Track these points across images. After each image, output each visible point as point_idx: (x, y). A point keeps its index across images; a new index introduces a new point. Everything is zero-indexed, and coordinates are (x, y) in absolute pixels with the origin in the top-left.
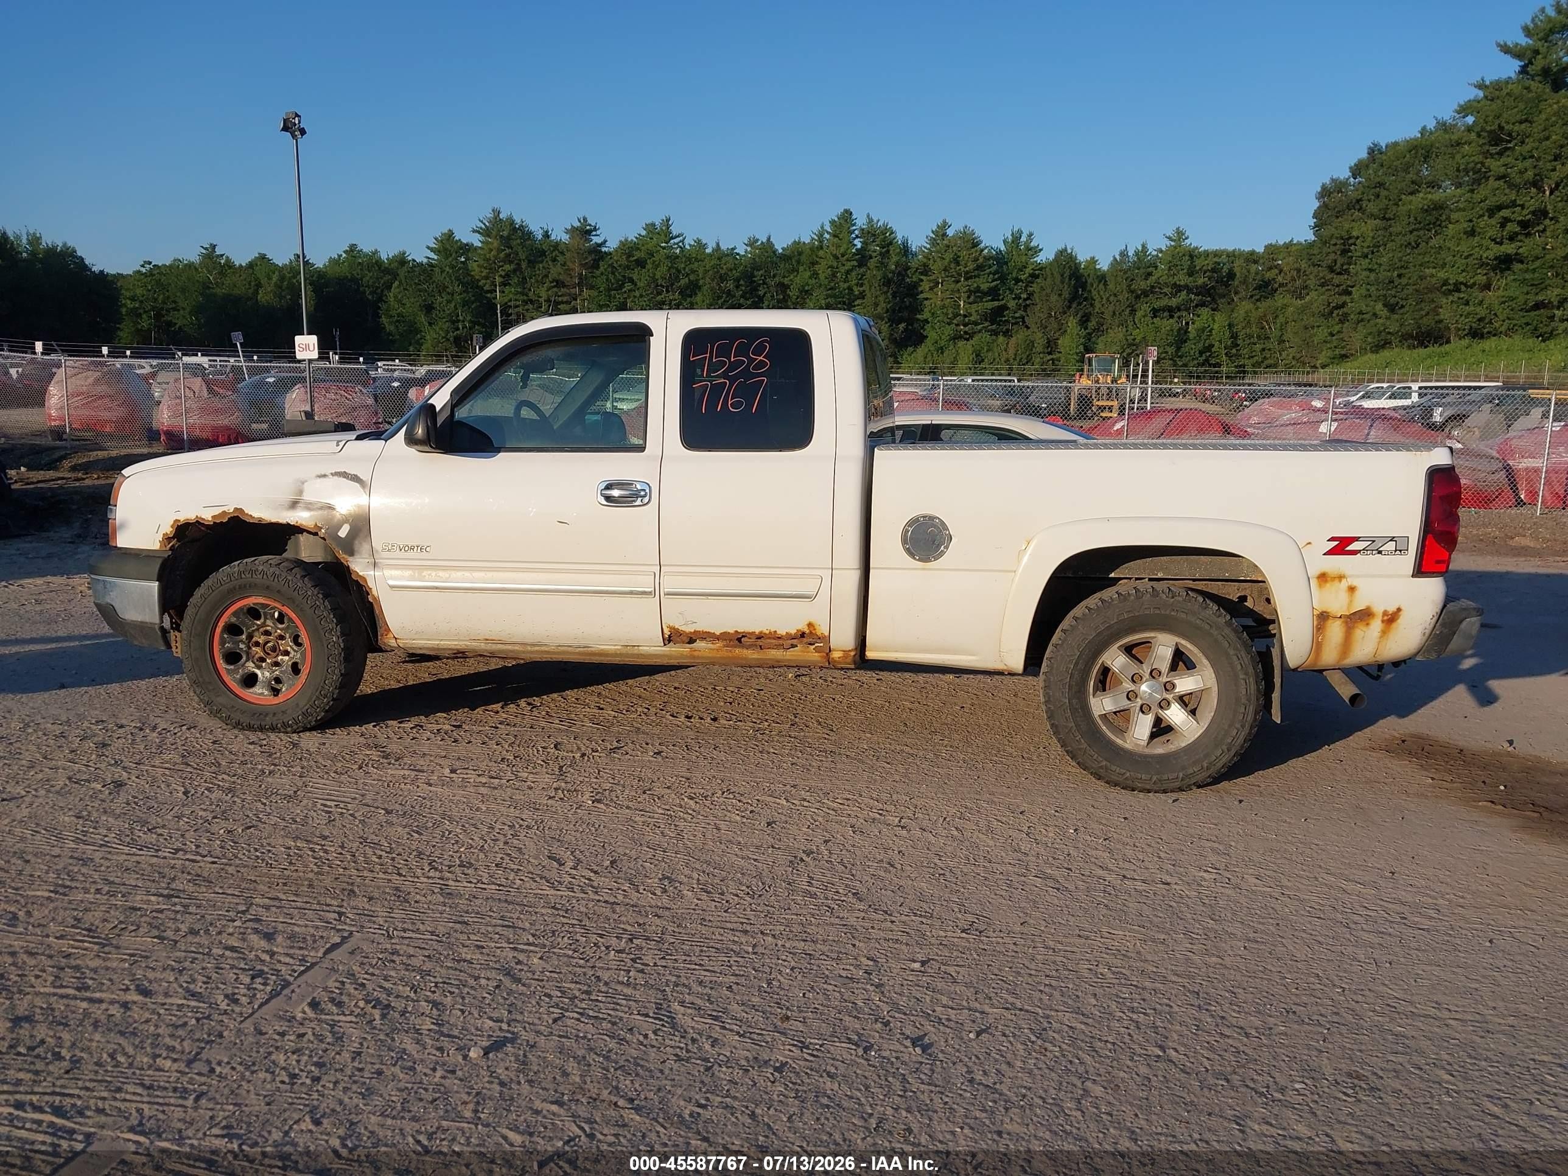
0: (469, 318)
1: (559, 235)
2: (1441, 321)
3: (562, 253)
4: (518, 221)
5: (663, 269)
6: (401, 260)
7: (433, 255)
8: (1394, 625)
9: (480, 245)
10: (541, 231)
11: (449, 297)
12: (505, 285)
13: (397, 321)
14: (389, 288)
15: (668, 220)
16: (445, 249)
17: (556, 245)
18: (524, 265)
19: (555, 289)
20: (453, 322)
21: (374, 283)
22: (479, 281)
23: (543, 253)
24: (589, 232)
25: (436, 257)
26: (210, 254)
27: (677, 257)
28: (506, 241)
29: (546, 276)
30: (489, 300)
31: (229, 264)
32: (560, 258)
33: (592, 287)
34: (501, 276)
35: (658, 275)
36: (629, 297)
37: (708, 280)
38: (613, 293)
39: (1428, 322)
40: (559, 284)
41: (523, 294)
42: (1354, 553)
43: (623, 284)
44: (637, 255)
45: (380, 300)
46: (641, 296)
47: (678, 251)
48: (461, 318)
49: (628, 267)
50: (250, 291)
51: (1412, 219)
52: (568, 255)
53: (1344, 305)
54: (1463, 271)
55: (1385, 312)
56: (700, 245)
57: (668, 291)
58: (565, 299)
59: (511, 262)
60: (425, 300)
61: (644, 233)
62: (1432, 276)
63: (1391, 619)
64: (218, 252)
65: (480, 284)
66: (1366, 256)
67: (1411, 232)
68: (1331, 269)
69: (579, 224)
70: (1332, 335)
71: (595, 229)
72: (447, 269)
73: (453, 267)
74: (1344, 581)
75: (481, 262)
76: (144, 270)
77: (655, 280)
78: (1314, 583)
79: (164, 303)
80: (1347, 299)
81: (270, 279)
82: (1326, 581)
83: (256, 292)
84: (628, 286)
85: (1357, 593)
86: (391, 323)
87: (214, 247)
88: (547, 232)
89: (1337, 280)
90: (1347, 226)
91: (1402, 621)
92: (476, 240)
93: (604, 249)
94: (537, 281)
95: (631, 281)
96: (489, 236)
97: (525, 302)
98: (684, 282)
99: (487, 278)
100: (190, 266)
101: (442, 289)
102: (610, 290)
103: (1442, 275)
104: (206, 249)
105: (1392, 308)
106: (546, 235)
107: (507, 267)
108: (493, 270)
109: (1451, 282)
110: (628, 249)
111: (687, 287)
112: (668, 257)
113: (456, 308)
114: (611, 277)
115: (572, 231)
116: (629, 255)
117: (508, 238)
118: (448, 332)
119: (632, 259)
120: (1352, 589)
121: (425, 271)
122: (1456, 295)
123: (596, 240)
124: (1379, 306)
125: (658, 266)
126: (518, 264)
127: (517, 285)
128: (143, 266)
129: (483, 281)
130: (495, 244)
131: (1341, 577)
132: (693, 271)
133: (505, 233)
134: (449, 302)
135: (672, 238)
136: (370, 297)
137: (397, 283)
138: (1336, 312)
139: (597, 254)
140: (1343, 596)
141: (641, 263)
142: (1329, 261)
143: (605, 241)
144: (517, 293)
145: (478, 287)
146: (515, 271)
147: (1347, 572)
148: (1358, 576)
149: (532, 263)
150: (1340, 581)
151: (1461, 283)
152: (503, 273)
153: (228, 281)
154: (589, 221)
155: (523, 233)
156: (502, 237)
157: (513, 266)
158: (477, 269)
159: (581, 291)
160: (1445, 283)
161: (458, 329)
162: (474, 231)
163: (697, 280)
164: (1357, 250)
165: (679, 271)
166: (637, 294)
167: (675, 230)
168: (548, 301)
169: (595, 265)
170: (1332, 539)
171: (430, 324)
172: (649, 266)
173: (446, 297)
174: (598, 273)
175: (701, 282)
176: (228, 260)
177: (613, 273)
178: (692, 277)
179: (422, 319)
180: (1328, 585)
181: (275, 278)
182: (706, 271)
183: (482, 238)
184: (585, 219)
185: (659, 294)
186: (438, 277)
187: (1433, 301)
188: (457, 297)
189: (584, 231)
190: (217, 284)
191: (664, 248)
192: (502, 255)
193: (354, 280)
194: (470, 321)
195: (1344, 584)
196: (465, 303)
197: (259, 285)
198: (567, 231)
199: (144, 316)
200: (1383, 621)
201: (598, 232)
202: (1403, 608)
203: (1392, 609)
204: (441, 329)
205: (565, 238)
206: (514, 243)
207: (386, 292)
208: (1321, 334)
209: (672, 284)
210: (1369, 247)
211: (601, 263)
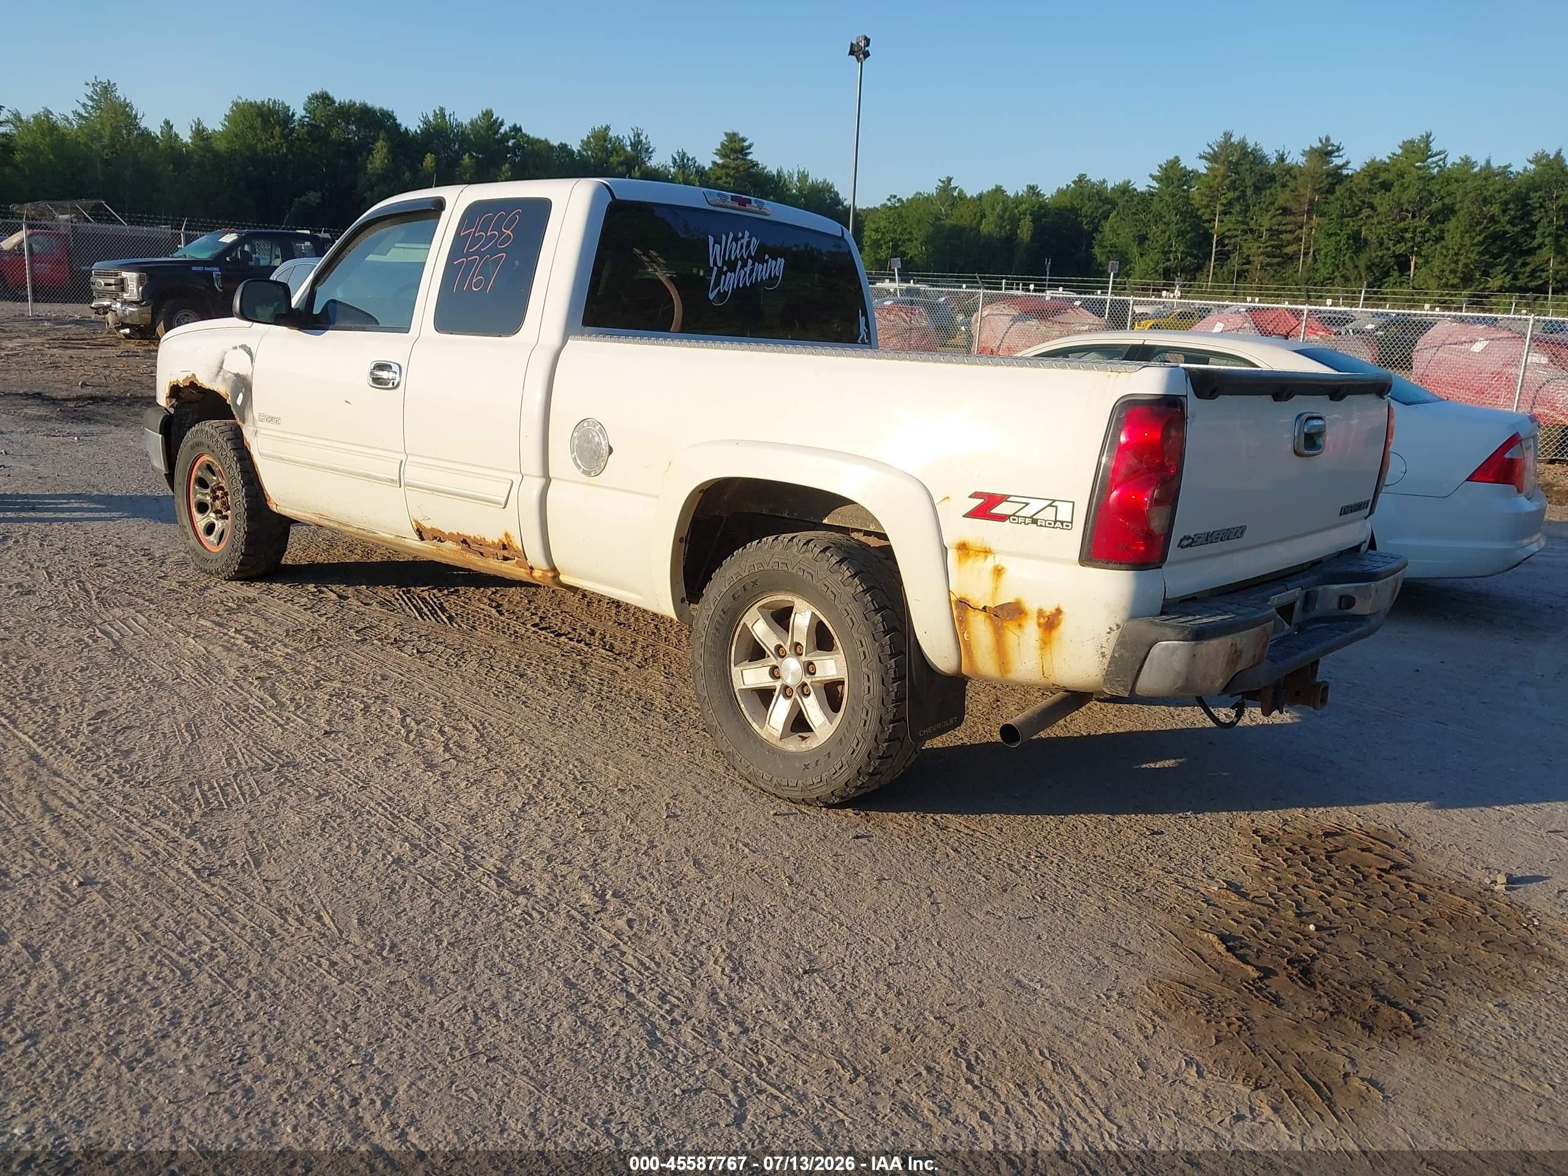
0: (1181, 249)
1: (1296, 158)
3: (1295, 178)
4: (1251, 144)
5: (1412, 192)
6: (1125, 190)
7: (1155, 184)
8: (1055, 633)
9: (1205, 171)
10: (1276, 155)
11: (1164, 227)
12: (1226, 214)
13: (1110, 251)
14: (1106, 218)
15: (1428, 136)
16: (1168, 178)
17: (1289, 171)
18: (1249, 192)
19: (1280, 218)
20: (1164, 253)
21: (1092, 213)
22: (1198, 209)
23: (1272, 178)
24: (1330, 154)
25: (1157, 186)
26: (946, 187)
27: (1434, 178)
28: (1235, 167)
29: (1273, 203)
30: (1206, 231)
31: (962, 196)
32: (1291, 184)
33: (1322, 215)
34: (1222, 204)
35: (1404, 199)
36: (1365, 224)
37: (1467, 203)
38: (1346, 220)
40: (1285, 211)
41: (1243, 223)
42: (1002, 518)
43: (1360, 210)
44: (1383, 176)
45: (1096, 230)
46: (1380, 223)
47: (1436, 170)
48: (1173, 249)
49: (1370, 191)
50: (974, 222)
52: (1300, 180)
56: (1467, 163)
57: (1414, 217)
58: (1289, 228)
59: (1235, 189)
60: (1139, 231)
61: (1399, 151)
63: (1050, 622)
64: (953, 184)
65: (1199, 213)
69: (1319, 145)
71: (1338, 150)
72: (1167, 198)
73: (1173, 196)
74: (990, 558)
75: (1204, 190)
76: (889, 204)
77: (1399, 204)
78: (952, 554)
79: (901, 234)
81: (993, 209)
82: (968, 555)
83: (980, 223)
84: (1366, 212)
85: (1004, 577)
86: (1103, 253)
87: (950, 180)
88: (1283, 155)
91: (1065, 627)
92: (1202, 167)
93: (1345, 172)
94: (1261, 209)
95: (1372, 207)
96: (1216, 162)
97: (1245, 232)
98: (1436, 205)
99: (1207, 206)
100: (928, 199)
101: (1159, 218)
102: (1343, 217)
104: (943, 182)
106: (1282, 159)
107: (1231, 195)
108: (1214, 198)
110: (1374, 170)
111: (1440, 211)
112: (1420, 178)
113: (1169, 239)
114: (1347, 202)
115: (1311, 153)
116: (1373, 178)
117: (1237, 163)
118: (1158, 263)
119: (1376, 181)
120: (998, 571)
121: (1146, 199)
123: (1337, 161)
125: (1405, 189)
126: (1244, 192)
127: (1239, 213)
128: (889, 200)
129: (1203, 210)
130: (1222, 171)
131: (987, 552)
132: (1449, 194)
133: (1234, 159)
134: (1164, 232)
135: (1431, 156)
136: (1086, 227)
137: (1114, 213)
139: (1337, 177)
140: (987, 580)
141: (1386, 186)
143: (1348, 163)
144: (1238, 222)
145: (1197, 216)
146: (1238, 199)
147: (994, 547)
148: (1010, 554)
149: (1258, 189)
150: (986, 558)
152: (1225, 201)
153: (956, 212)
154: (1332, 141)
155: (1255, 158)
156: (1231, 162)
157: (1237, 193)
158: (1197, 197)
159: (1310, 218)
161: (1169, 260)
162: (1201, 157)
163: (1453, 204)
165: (1431, 194)
166: (1375, 220)
167: (1435, 147)
168: (1269, 230)
169: (1331, 190)
170: (976, 495)
171: (1142, 255)
172: (1396, 188)
173: (1162, 227)
174: (1332, 198)
175: (1457, 207)
176: (961, 192)
177: (1350, 198)
178: (1447, 201)
179: (1135, 249)
180: (970, 562)
181: (999, 208)
182: (1466, 194)
183: (1207, 164)
184: (1328, 139)
185: (1403, 219)
186: (1156, 206)
188: (1173, 227)
189: (1325, 153)
190: (947, 216)
191: (1419, 168)
192: (1227, 182)
193: (1073, 210)
194: (1183, 253)
195: (990, 563)
196: (1181, 234)
197: (983, 216)
198: (1305, 153)
199: (884, 247)
200: (1039, 625)
201: (1341, 153)
202: (1063, 609)
203: (1049, 609)
204: (1152, 260)
205: (1301, 160)
206: (1242, 169)
207: (1102, 222)
209: (1422, 208)
211: (1338, 187)
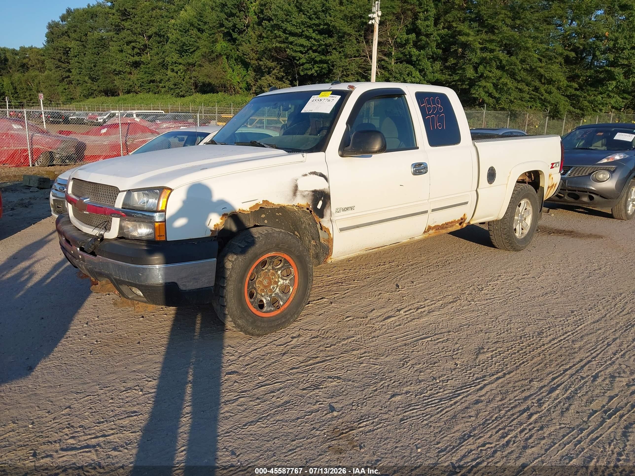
2: (115, 86)
39: (110, 86)
51: (94, 43)
53: (69, 77)
54: (121, 66)
55: (90, 81)
62: (109, 67)
66: (76, 56)
67: (95, 48)
68: (59, 61)
70: (65, 89)
80: (70, 74)
89: (64, 65)
90: (64, 42)
103: (113, 67)
105: (93, 79)
109: (117, 70)
122: (120, 75)
124: (87, 78)
138: (65, 80)
142: (58, 57)
151: (121, 71)
160: (115, 70)
164: (71, 54)
187: (110, 77)
208: (60, 89)
210: (76, 53)
